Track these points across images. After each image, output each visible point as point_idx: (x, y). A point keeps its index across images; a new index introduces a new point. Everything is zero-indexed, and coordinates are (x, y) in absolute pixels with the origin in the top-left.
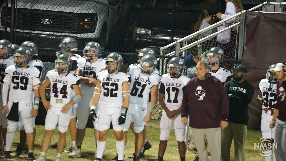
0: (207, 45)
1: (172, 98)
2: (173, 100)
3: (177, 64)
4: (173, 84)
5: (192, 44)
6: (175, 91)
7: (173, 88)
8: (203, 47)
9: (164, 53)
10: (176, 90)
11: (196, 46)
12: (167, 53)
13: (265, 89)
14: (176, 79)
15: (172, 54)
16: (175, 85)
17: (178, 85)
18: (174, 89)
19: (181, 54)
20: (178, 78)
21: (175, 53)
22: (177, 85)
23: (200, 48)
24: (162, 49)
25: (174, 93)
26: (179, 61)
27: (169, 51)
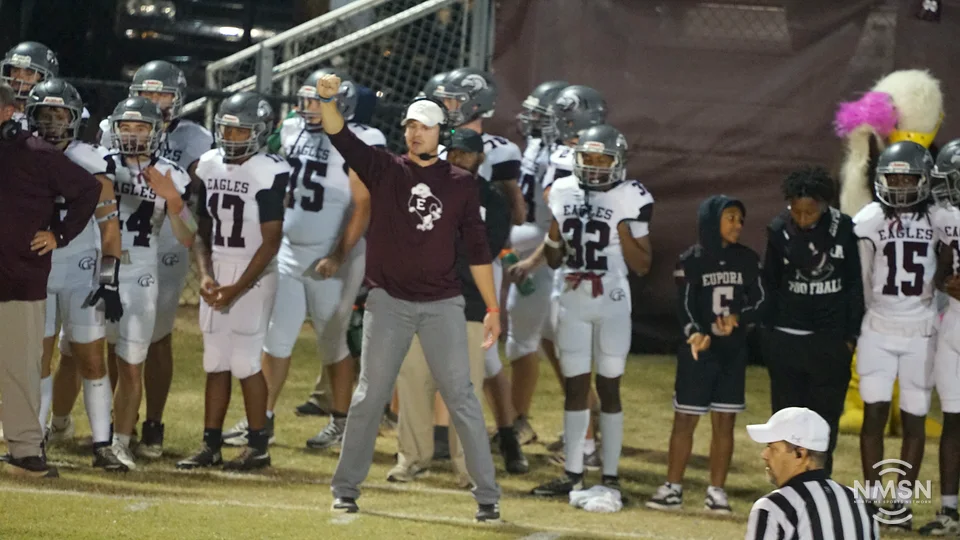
0: (364, 58)
1: (227, 231)
2: (229, 239)
3: (250, 114)
4: (226, 184)
5: (315, 53)
6: (232, 207)
7: (225, 196)
8: (351, 64)
9: (220, 83)
10: (234, 202)
11: (328, 61)
13: (570, 210)
14: (236, 167)
15: (245, 87)
16: (232, 186)
17: (240, 187)
18: (228, 201)
19: (278, 85)
20: (241, 164)
21: (258, 82)
22: (236, 187)
24: (212, 67)
25: (231, 212)
26: (257, 108)
27: (236, 76)
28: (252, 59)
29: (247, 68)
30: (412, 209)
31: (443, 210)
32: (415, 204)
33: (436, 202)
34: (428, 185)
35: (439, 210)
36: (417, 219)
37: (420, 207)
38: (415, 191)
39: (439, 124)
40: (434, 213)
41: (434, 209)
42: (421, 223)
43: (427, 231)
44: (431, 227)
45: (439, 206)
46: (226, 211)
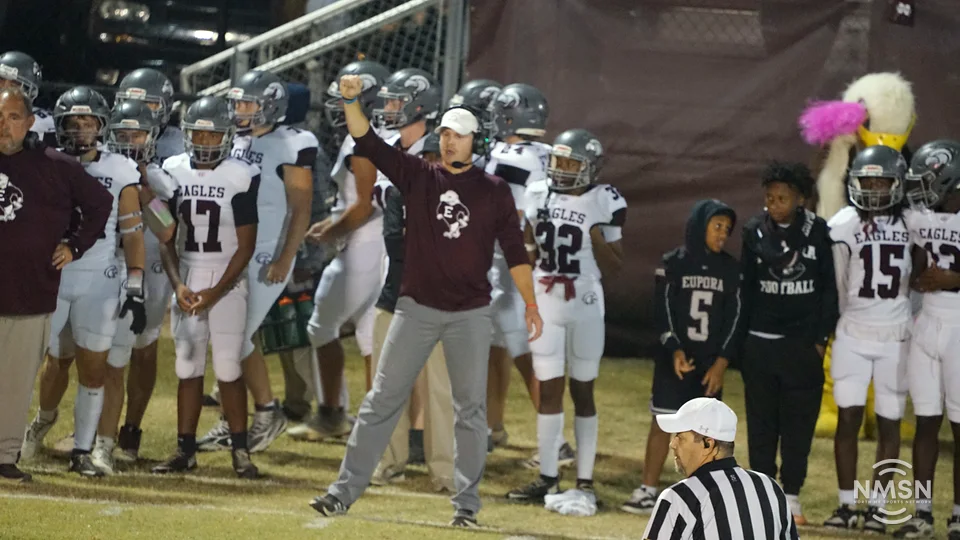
0: (338, 62)
1: (201, 235)
2: (204, 244)
4: (199, 190)
5: (289, 57)
6: (208, 212)
7: (198, 201)
9: (194, 87)
10: (210, 208)
11: (302, 66)
12: (204, 87)
14: (208, 173)
16: (206, 191)
17: (215, 192)
18: (203, 207)
20: (213, 169)
22: (211, 192)
23: (315, 70)
24: (186, 71)
25: (206, 218)
27: (211, 80)
28: (226, 63)
29: (222, 72)
30: (439, 216)
31: (470, 218)
32: (443, 211)
33: (464, 210)
34: (458, 193)
35: (466, 218)
36: (444, 226)
37: (447, 214)
38: (444, 198)
39: (473, 132)
40: (461, 220)
41: (461, 217)
42: (448, 230)
43: (453, 238)
44: (457, 235)
45: (466, 214)
46: (201, 217)
